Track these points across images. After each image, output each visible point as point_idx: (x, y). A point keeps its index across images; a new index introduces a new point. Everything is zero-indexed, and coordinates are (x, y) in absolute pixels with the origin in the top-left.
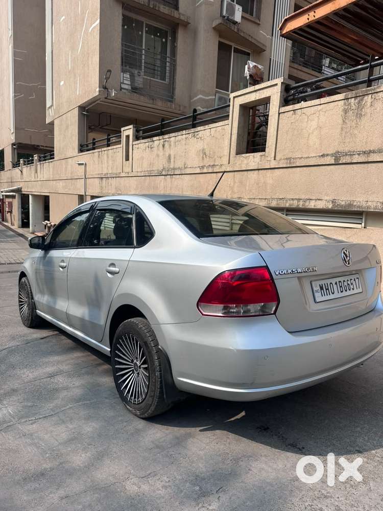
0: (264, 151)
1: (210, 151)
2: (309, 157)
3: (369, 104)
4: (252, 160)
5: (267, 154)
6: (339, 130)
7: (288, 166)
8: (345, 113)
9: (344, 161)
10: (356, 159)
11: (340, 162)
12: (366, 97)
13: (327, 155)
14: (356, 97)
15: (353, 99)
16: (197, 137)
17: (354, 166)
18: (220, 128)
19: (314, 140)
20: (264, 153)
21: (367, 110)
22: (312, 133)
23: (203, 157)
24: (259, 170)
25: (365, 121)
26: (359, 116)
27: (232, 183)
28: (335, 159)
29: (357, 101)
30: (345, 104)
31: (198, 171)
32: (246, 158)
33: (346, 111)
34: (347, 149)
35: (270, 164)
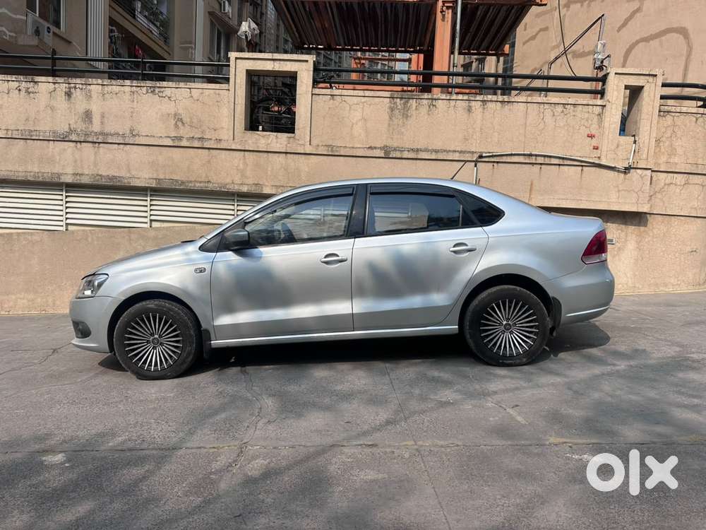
0: (294, 133)
1: (191, 118)
2: (353, 148)
3: (414, 108)
4: (275, 140)
5: (297, 137)
6: (386, 126)
7: (330, 153)
8: (392, 111)
9: (394, 156)
10: (406, 155)
11: (391, 156)
12: (411, 101)
13: (375, 148)
14: (401, 98)
15: (398, 100)
16: (160, 94)
17: (404, 161)
19: (358, 130)
20: (292, 135)
21: (413, 112)
22: (357, 124)
23: (176, 124)
24: (286, 153)
25: (411, 121)
26: (406, 116)
27: (241, 165)
28: (385, 153)
29: (402, 102)
30: (391, 102)
31: (171, 143)
32: (263, 136)
33: (392, 109)
34: (395, 145)
35: (304, 149)
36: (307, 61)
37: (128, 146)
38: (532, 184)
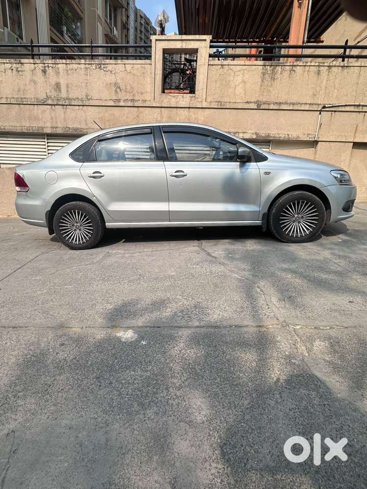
0: (194, 93)
1: (125, 86)
2: (235, 103)
3: (280, 72)
4: (182, 99)
5: (197, 96)
6: (259, 86)
7: (219, 107)
8: (264, 75)
9: (264, 108)
10: (272, 107)
11: (261, 108)
12: (278, 67)
13: (251, 102)
14: (271, 66)
15: (269, 67)
16: (105, 69)
17: (270, 111)
18: (139, 66)
19: (239, 90)
20: (194, 95)
21: (278, 76)
22: (238, 85)
23: (116, 90)
24: (189, 108)
25: (277, 83)
26: (273, 79)
27: (159, 118)
28: (257, 106)
29: (271, 68)
30: (263, 69)
31: (112, 103)
32: (174, 97)
33: (264, 74)
34: (264, 100)
35: (202, 104)
36: (205, 40)
37: (85, 107)
38: (357, 126)
